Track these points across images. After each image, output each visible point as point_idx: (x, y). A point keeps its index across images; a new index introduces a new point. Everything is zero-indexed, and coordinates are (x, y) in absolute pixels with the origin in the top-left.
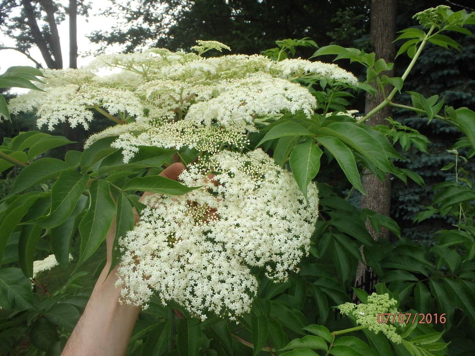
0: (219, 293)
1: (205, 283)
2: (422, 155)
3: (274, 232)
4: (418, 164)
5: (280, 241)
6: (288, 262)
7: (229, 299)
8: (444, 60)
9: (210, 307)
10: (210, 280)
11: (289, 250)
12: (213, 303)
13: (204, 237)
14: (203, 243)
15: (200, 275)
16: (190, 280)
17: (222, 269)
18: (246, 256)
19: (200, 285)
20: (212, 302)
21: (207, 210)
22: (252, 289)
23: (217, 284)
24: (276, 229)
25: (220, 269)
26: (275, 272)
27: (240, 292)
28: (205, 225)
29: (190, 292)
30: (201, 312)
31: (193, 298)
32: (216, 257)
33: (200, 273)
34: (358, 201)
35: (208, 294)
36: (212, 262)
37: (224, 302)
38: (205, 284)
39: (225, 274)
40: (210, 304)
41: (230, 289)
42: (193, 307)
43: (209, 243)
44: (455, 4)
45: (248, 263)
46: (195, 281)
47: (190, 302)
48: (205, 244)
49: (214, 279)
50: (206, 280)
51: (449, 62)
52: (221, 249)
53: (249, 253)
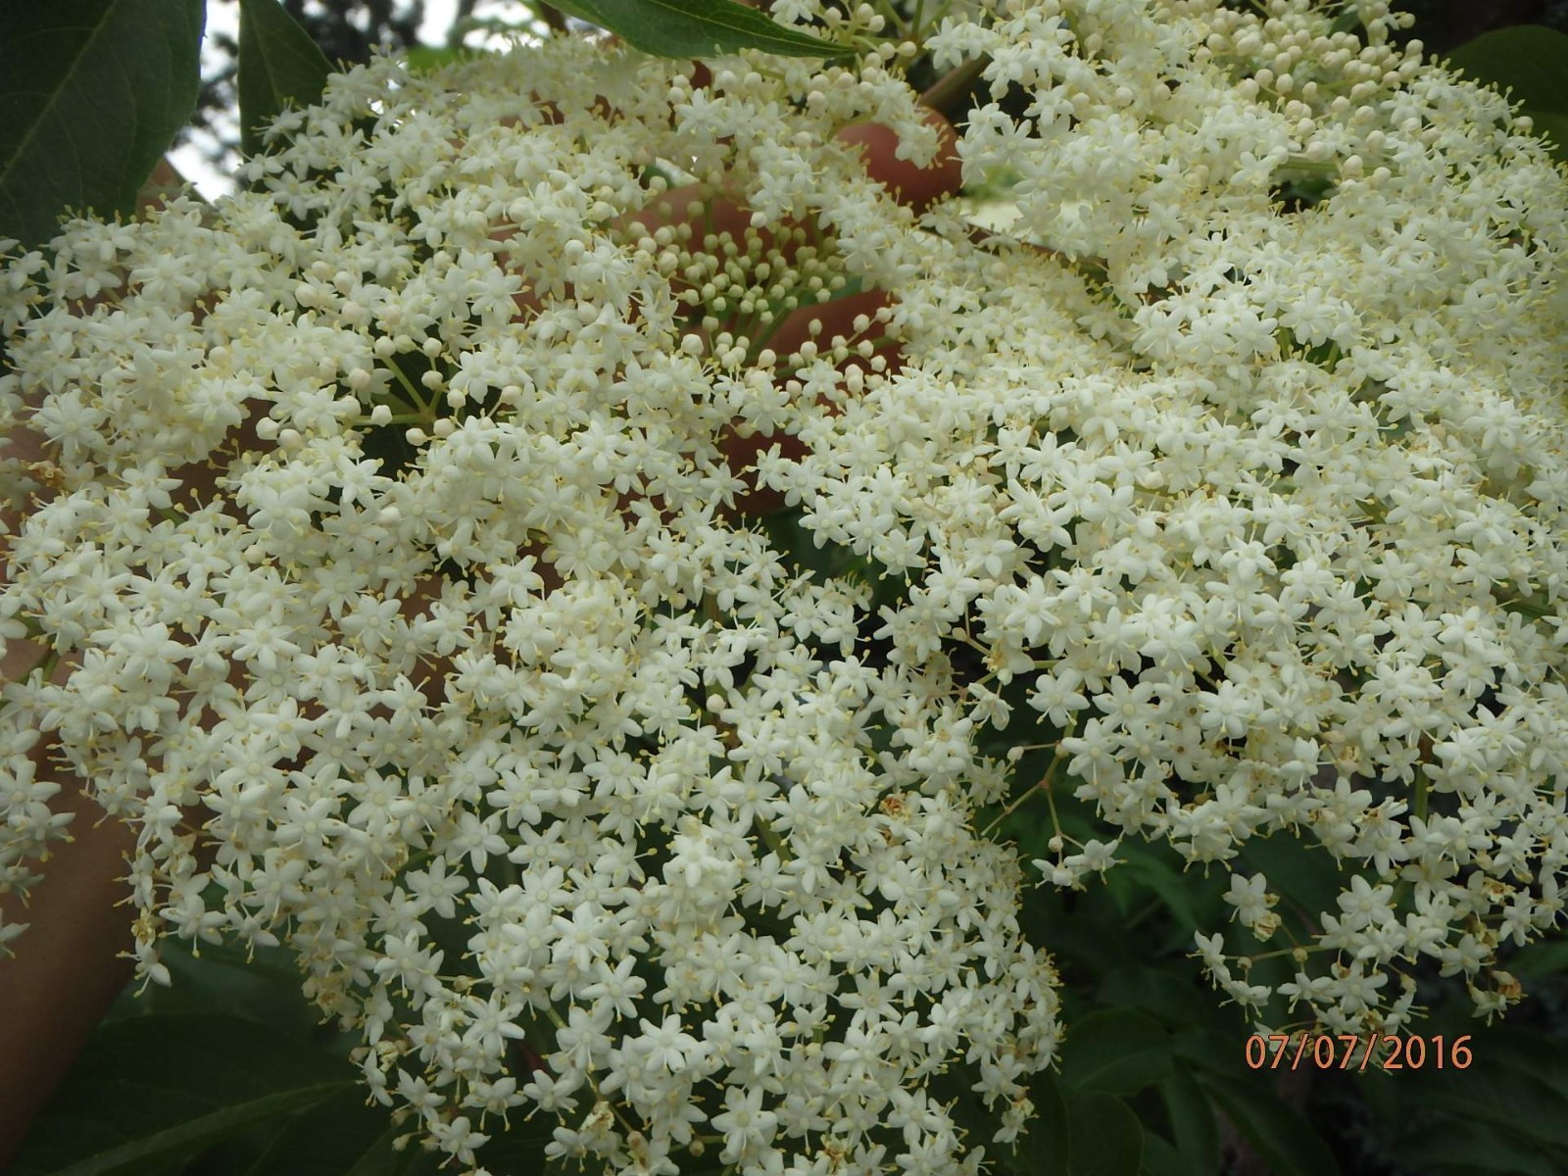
0: (695, 1020)
1: (599, 880)
3: (1393, 572)
5: (1441, 671)
6: (1457, 891)
7: (771, 1102)
9: (574, 1123)
10: (653, 867)
11: (1507, 782)
12: (617, 1097)
13: (722, 483)
14: (698, 523)
15: (572, 797)
16: (468, 806)
17: (792, 809)
18: (1083, 717)
19: (541, 885)
20: (608, 1085)
21: (816, 281)
22: (998, 1078)
23: (704, 928)
24: (1428, 559)
25: (780, 805)
26: (1300, 954)
27: (895, 1077)
28: (760, 378)
29: (430, 918)
30: (480, 1139)
31: (435, 986)
32: (776, 686)
33: (578, 780)
35: (587, 992)
36: (727, 716)
37: (718, 1122)
38: (594, 887)
39: (810, 871)
40: (585, 1098)
41: (813, 1020)
42: (413, 1064)
43: (754, 548)
45: (1082, 793)
46: (512, 835)
47: (406, 1015)
48: (715, 542)
49: (693, 875)
50: (617, 859)
52: (841, 628)
53: (1120, 699)
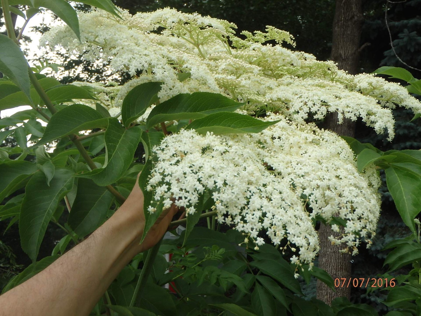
2: (385, 236)
4: (381, 245)
8: (406, 131)
20: (274, 223)
34: (314, 288)
44: (412, 68)
51: (412, 134)
